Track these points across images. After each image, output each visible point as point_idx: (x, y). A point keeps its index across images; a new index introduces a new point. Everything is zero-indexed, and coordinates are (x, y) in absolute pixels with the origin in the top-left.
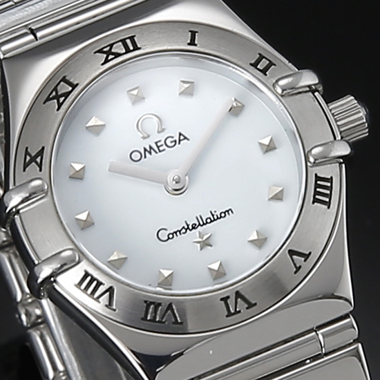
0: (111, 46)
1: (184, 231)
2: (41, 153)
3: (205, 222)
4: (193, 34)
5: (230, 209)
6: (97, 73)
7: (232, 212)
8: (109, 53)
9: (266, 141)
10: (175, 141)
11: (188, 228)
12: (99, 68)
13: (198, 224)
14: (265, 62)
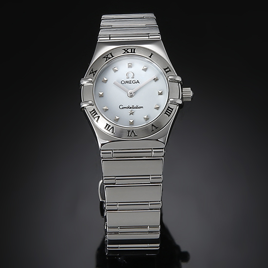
0: (128, 49)
1: (127, 108)
2: (96, 72)
3: (134, 108)
4: (152, 54)
5: (143, 107)
8: (126, 51)
9: (160, 92)
10: (135, 82)
11: (129, 108)
12: (122, 54)
13: (132, 107)
14: (168, 70)
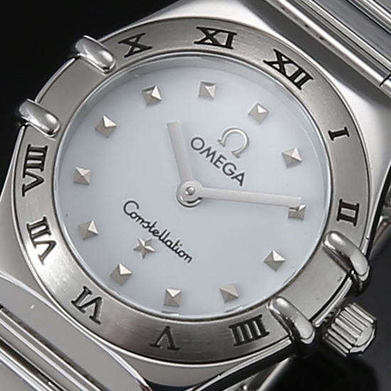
0: (290, 61)
1: (146, 225)
2: (144, 48)
3: (165, 240)
4: (345, 132)
5: (191, 258)
6: (253, 61)
7: (189, 261)
8: (280, 62)
9: (277, 258)
10: (233, 173)
11: (151, 228)
12: (259, 60)
13: (160, 234)
14: (352, 213)
